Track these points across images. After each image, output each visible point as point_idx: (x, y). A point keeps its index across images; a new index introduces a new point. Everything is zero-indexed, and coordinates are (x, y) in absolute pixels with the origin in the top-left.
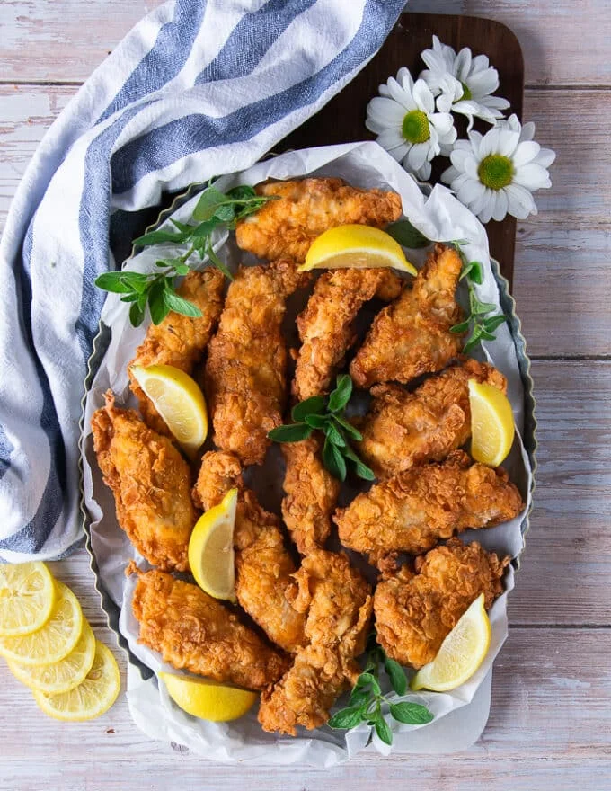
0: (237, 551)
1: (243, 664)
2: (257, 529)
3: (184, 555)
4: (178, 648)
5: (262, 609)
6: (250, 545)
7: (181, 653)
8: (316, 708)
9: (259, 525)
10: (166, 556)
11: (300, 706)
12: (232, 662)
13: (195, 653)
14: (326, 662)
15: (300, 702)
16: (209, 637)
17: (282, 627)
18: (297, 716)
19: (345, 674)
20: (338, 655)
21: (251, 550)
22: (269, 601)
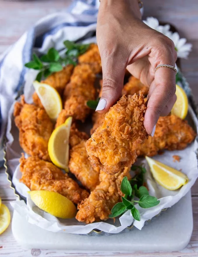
0: (71, 147)
1: (69, 189)
2: (80, 139)
3: (46, 152)
4: (39, 181)
5: (80, 169)
6: (76, 144)
7: (40, 184)
8: (105, 206)
9: (81, 138)
10: (38, 152)
11: (97, 203)
12: (65, 187)
13: (47, 183)
14: (109, 186)
15: (96, 201)
16: (54, 178)
17: (89, 177)
18: (95, 208)
19: (119, 193)
20: (115, 184)
21: (77, 146)
22: (83, 165)
